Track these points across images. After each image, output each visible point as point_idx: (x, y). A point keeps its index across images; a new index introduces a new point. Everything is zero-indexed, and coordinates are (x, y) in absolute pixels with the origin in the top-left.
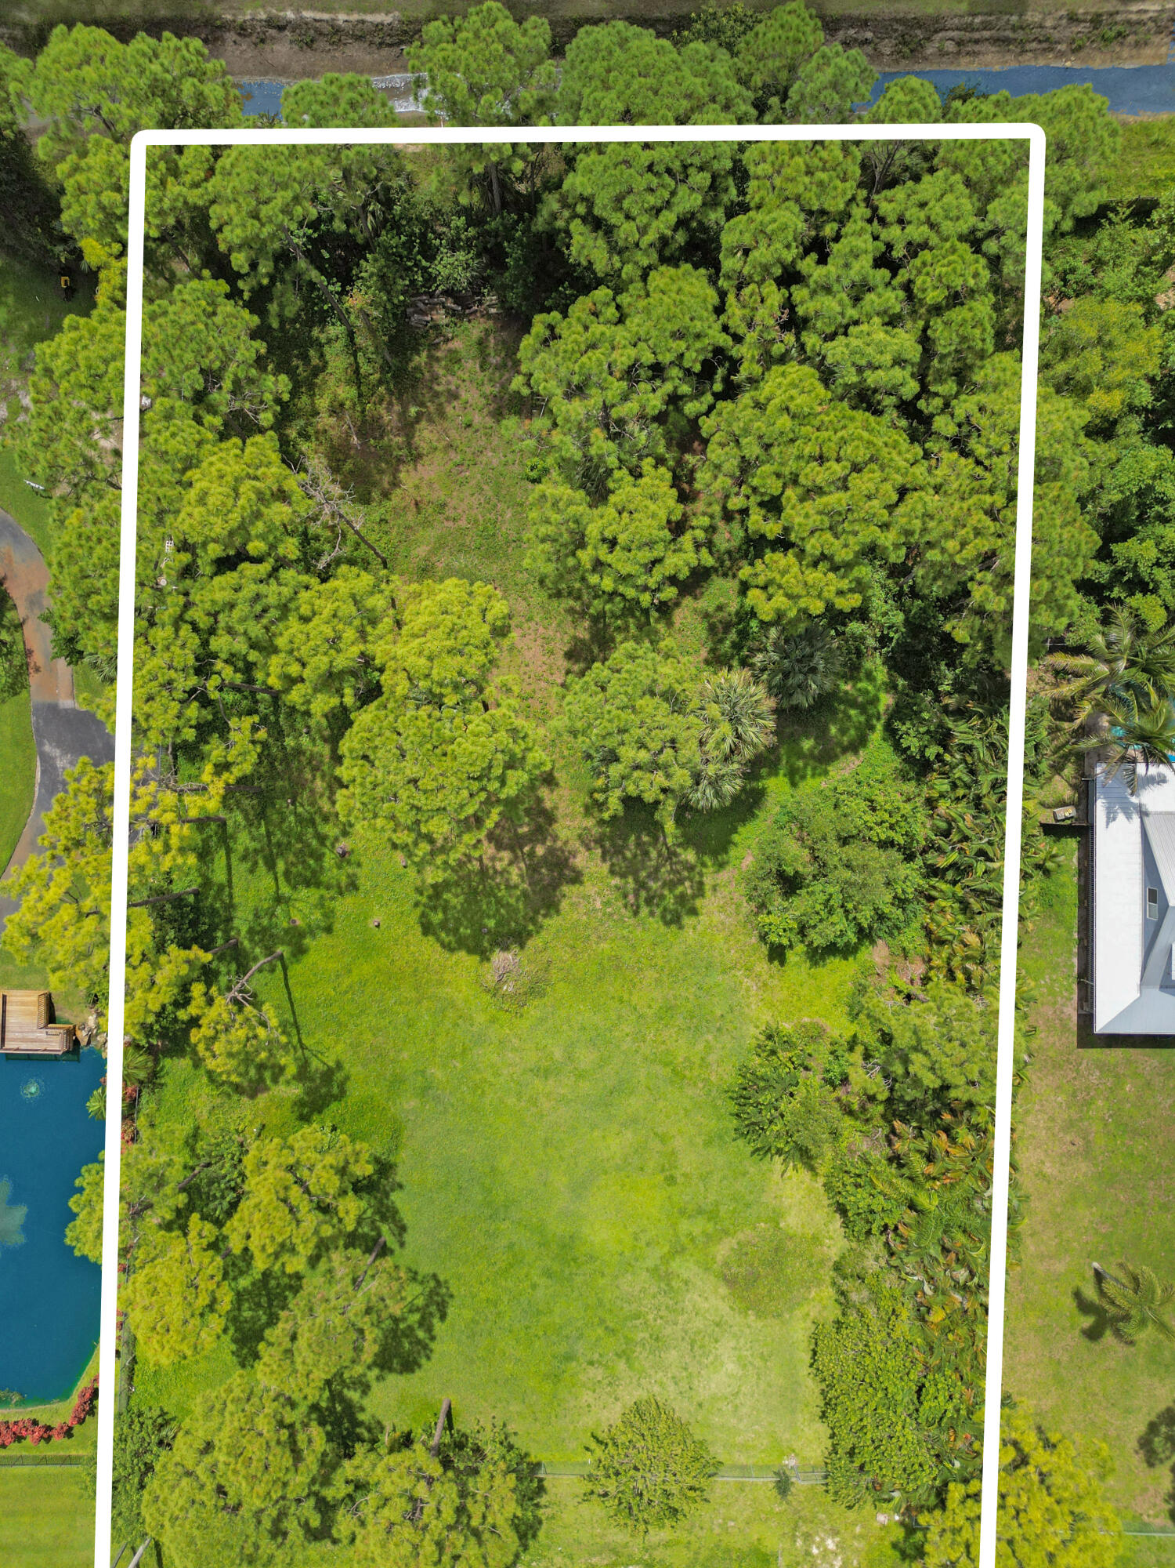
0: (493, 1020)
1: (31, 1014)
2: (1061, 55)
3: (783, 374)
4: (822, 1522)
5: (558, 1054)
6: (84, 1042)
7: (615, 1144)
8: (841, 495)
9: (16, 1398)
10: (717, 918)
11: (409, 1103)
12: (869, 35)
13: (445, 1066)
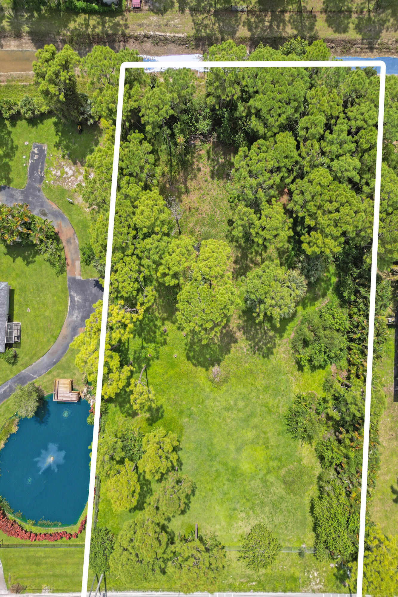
0: (212, 391)
1: (66, 387)
2: (393, 53)
3: (318, 171)
4: (313, 567)
5: (232, 403)
6: (82, 398)
7: (250, 435)
8: (337, 214)
9: (60, 524)
10: (283, 355)
11: (185, 420)
12: (334, 45)
13: (196, 406)
